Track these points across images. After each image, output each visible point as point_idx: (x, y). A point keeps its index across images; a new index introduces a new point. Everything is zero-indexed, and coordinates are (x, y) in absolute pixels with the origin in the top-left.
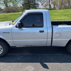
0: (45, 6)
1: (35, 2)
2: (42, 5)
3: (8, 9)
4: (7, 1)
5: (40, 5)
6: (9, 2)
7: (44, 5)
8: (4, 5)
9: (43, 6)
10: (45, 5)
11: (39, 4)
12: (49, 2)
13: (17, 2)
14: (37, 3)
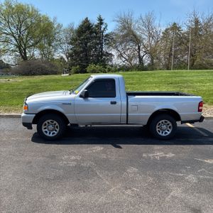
0: (127, 60)
1: (102, 49)
2: (120, 56)
3: (30, 65)
4: (25, 45)
5: (116, 57)
6: (31, 46)
7: (125, 56)
8: (18, 53)
9: (124, 59)
10: (127, 58)
11: (113, 53)
12: (139, 49)
13: (51, 48)
14: (107, 53)
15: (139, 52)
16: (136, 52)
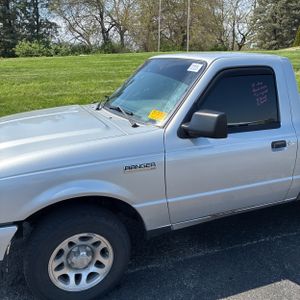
0: (81, 35)
1: (38, 16)
9: (77, 34)
12: (102, 17)
14: (47, 22)
15: (102, 23)
16: (98, 23)
